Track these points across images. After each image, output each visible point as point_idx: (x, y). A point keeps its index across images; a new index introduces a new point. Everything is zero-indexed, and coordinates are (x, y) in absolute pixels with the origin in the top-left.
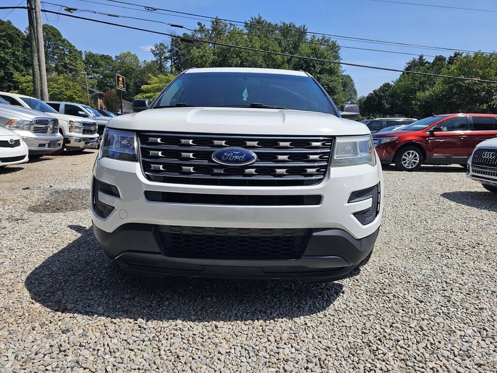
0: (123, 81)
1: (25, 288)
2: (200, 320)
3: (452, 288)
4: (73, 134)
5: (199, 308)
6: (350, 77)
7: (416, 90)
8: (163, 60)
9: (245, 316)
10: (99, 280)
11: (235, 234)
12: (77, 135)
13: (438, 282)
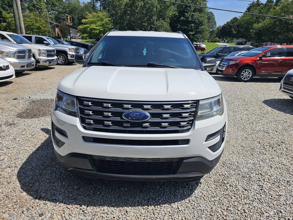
0: (70, 19)
1: (17, 180)
2: (118, 206)
3: (264, 179)
4: (41, 57)
5: (117, 196)
6: (212, 13)
7: (253, 23)
8: (95, 2)
9: (143, 202)
10: (59, 173)
11: (137, 161)
12: (43, 58)
13: (256, 174)
